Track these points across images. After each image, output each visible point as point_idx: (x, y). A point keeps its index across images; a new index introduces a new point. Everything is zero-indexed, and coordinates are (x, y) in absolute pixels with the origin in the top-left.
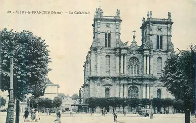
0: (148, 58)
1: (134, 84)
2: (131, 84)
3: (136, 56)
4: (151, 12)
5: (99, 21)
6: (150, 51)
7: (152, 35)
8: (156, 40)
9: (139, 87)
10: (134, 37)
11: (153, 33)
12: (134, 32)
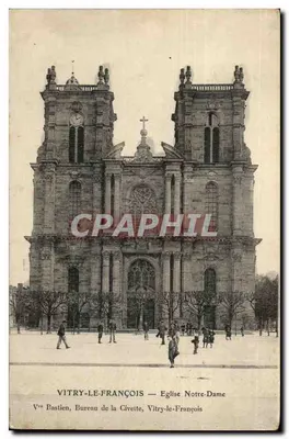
1: (143, 254)
2: (134, 254)
3: (146, 181)
4: (188, 68)
5: (54, 99)
6: (182, 167)
7: (191, 127)
8: (202, 140)
9: (154, 261)
10: (144, 133)
11: (195, 122)
12: (144, 120)
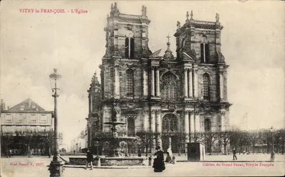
0: (191, 73)
2: (166, 111)
3: (172, 71)
5: (117, 21)
6: (193, 65)
7: (194, 42)
8: (200, 50)
10: (168, 44)
11: (196, 40)
12: (168, 37)
